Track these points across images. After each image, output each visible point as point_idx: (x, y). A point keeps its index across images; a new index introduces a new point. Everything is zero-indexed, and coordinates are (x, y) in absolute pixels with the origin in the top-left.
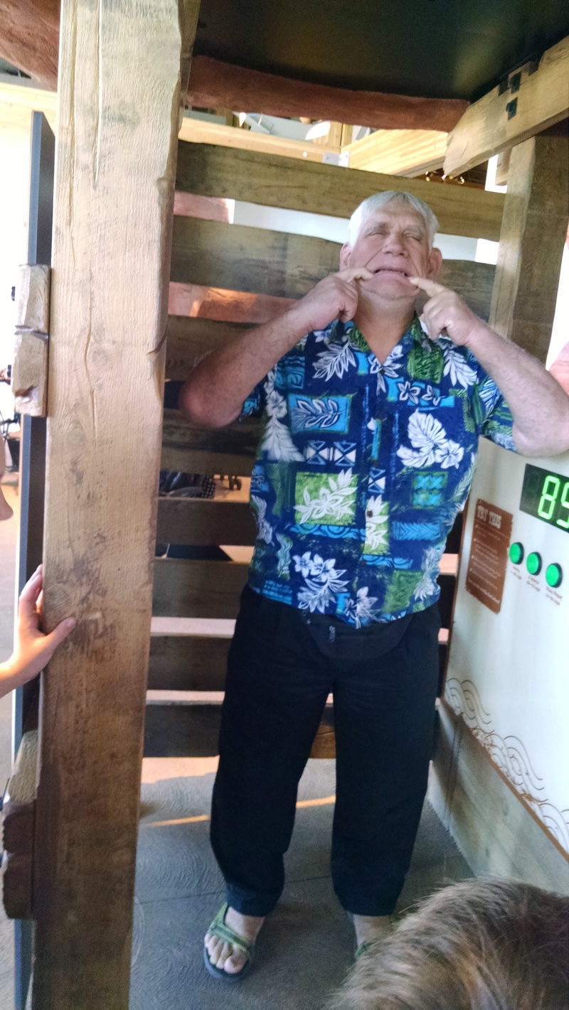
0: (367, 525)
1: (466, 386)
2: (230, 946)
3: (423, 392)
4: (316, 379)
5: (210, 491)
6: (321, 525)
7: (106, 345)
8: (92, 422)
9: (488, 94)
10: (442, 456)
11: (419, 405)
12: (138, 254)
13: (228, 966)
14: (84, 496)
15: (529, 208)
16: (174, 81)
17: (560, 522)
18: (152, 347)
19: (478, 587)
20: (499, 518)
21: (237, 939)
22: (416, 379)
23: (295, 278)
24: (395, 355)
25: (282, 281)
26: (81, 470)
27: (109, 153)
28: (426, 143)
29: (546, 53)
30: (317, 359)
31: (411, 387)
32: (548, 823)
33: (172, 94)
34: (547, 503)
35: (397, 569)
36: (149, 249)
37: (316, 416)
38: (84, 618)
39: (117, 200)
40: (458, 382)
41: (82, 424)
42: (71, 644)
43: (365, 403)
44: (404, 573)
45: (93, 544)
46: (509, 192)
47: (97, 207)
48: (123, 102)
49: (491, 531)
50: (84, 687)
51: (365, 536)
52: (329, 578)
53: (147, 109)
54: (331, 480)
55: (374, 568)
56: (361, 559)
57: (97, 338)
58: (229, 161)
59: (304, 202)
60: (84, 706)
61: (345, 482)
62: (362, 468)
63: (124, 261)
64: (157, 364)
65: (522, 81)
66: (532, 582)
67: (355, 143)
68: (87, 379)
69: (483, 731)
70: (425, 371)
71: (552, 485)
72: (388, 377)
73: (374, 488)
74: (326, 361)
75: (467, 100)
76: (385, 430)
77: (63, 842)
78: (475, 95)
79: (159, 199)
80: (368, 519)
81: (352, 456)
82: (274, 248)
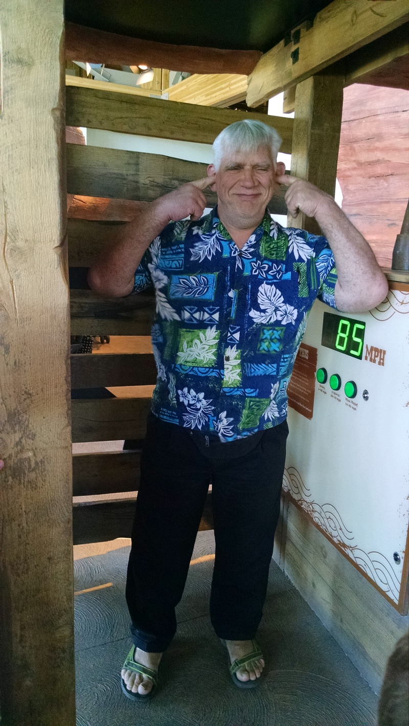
0: (225, 366)
1: (306, 260)
2: (141, 677)
3: (270, 268)
4: (193, 261)
5: (89, 346)
6: (193, 367)
7: (20, 244)
8: (13, 305)
9: (276, 46)
10: (282, 316)
11: (266, 279)
12: (40, 170)
13: (141, 690)
14: (12, 363)
15: (312, 128)
16: (60, 31)
17: (352, 352)
18: (57, 244)
19: (295, 401)
20: (307, 351)
21: (145, 671)
22: (266, 258)
23: (146, 186)
24: (250, 242)
25: (137, 189)
26: (8, 343)
27: (12, 89)
28: (223, 86)
29: (318, 14)
30: (193, 247)
31: (261, 265)
32: (359, 562)
33: (58, 42)
34: (342, 339)
35: (248, 397)
36: (49, 165)
37: (192, 289)
38: (18, 458)
39: (20, 127)
40: (300, 256)
41: (6, 307)
42: (10, 478)
43: (227, 278)
44: (253, 399)
45: (22, 400)
46: (296, 117)
47: (5, 133)
48: (19, 48)
49: (302, 362)
50: (23, 509)
51: (223, 375)
52: (202, 406)
53: (39, 53)
54: (201, 334)
55: (232, 397)
56: (222, 391)
57: (13, 238)
58: (91, 99)
59: (149, 129)
60: (25, 525)
61: (211, 335)
62: (223, 326)
63: (30, 176)
64: (62, 256)
65: (302, 35)
66: (334, 395)
67: (171, 87)
68: (6, 271)
69: (306, 502)
70: (272, 252)
71: (344, 326)
72: (245, 258)
73: (231, 339)
74: (200, 248)
75: (261, 50)
76: (241, 297)
77: (16, 628)
78: (266, 47)
79: (54, 125)
80: (225, 362)
81: (216, 316)
82: (129, 164)
